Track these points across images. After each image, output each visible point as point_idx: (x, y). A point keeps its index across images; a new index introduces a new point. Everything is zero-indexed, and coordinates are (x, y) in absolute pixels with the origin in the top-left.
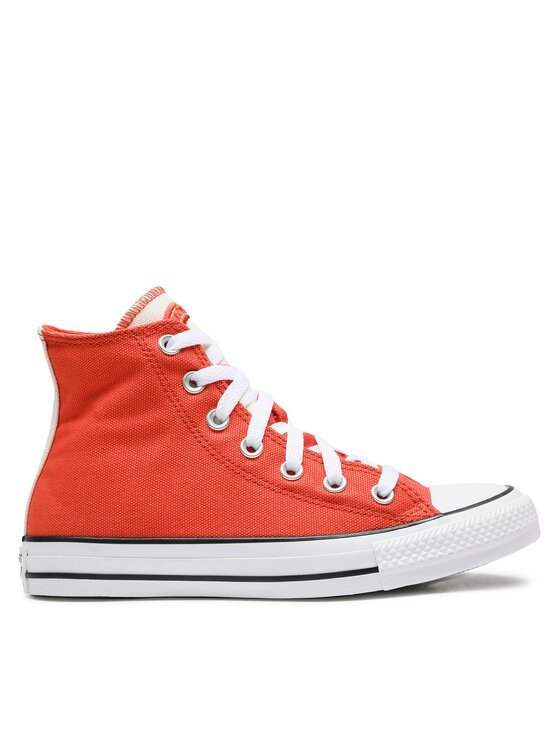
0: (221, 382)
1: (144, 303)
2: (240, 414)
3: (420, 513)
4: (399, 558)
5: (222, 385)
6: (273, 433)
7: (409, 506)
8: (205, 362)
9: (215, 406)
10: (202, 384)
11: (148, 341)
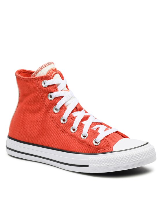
0: (59, 97)
1: (41, 69)
2: (63, 108)
3: (107, 150)
4: (98, 164)
5: (59, 98)
6: (72, 116)
7: (105, 147)
8: (56, 90)
9: (56, 105)
10: (54, 97)
11: (39, 82)
